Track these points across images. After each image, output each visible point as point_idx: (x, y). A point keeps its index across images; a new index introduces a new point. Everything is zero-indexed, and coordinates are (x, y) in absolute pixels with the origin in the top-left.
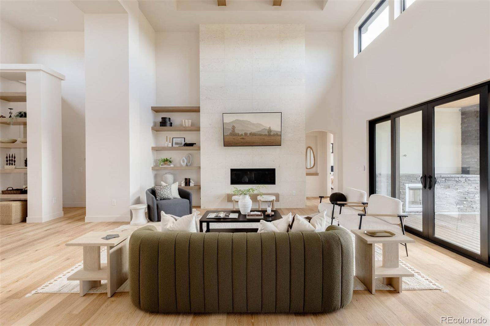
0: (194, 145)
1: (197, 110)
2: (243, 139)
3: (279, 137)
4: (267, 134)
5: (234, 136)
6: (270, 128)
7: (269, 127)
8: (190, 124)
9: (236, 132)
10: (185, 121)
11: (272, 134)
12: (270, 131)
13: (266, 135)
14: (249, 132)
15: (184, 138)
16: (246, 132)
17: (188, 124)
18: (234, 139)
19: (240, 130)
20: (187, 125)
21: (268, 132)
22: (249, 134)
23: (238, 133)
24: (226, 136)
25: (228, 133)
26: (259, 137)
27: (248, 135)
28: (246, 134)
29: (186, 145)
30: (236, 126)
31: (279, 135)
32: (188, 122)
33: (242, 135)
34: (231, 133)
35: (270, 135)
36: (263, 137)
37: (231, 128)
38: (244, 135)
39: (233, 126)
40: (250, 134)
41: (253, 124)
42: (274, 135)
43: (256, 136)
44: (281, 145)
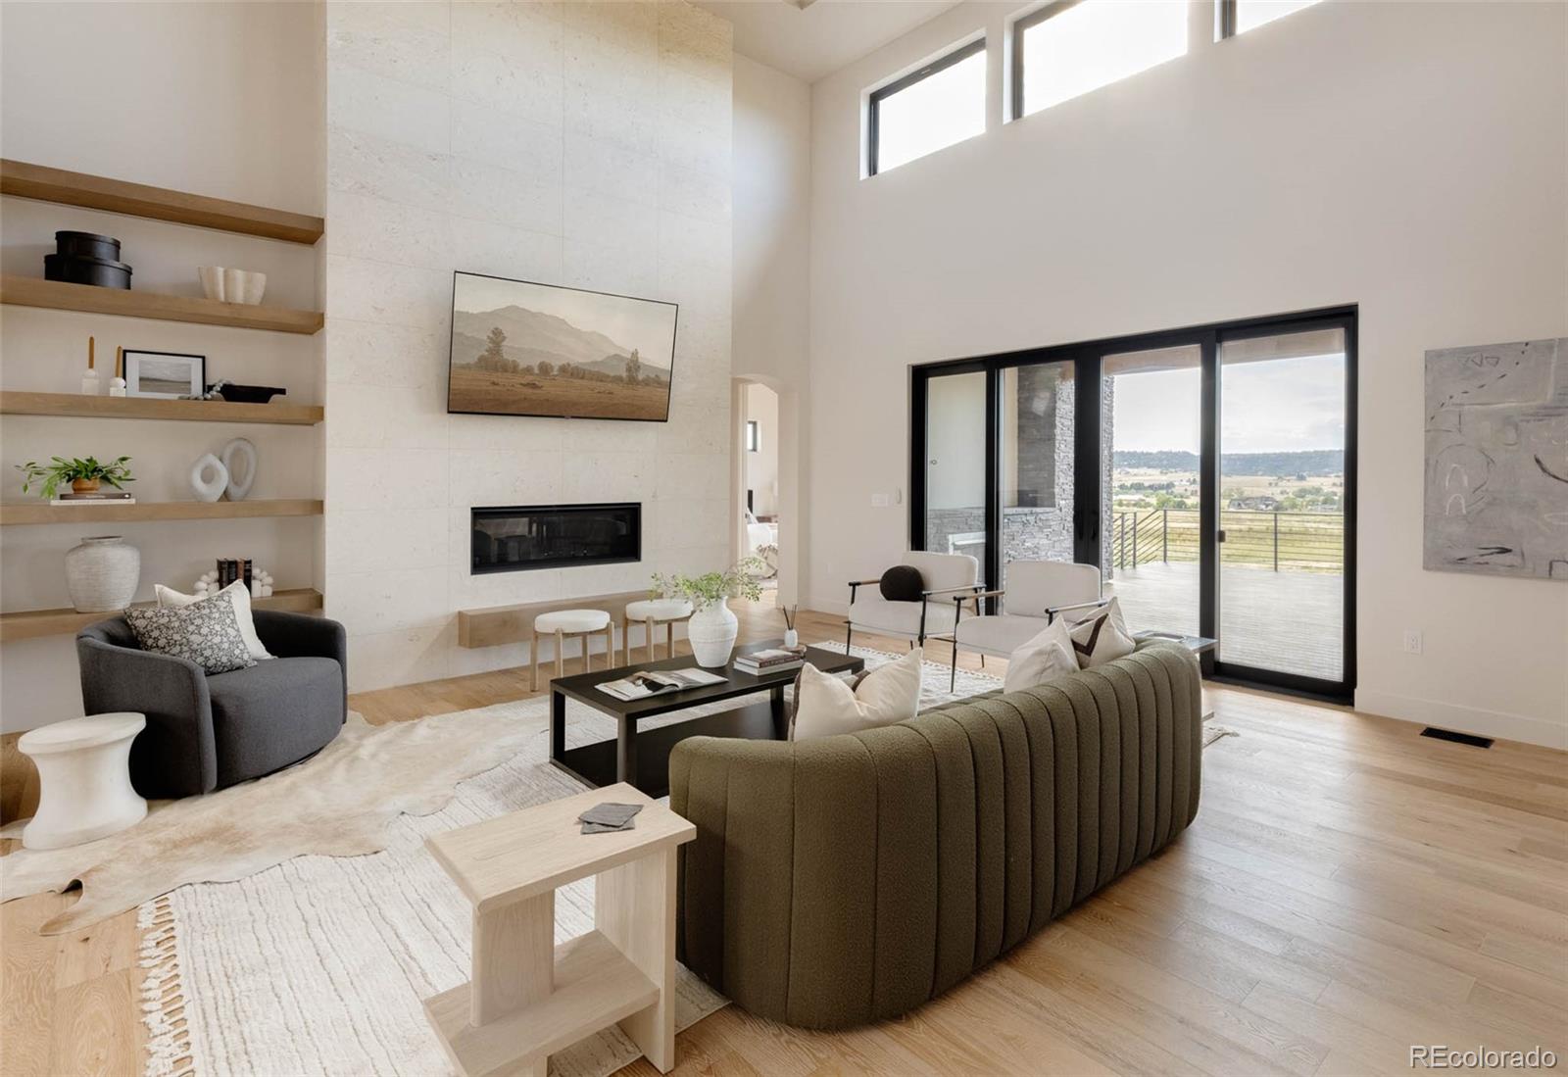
0: (275, 397)
1: (306, 233)
2: (534, 386)
3: (662, 392)
4: (624, 375)
5: (496, 370)
6: (635, 354)
7: (632, 350)
8: (258, 293)
9: (508, 355)
10: (226, 273)
11: (641, 376)
12: (634, 365)
13: (618, 379)
14: (556, 363)
15: (203, 358)
16: (547, 361)
17: (247, 291)
18: (494, 383)
19: (524, 350)
20: (239, 297)
21: (629, 370)
22: (556, 368)
23: (514, 361)
24: (463, 367)
25: (472, 357)
26: (594, 384)
27: (555, 372)
28: (545, 369)
29: (232, 393)
30: (506, 330)
31: (664, 383)
32: (249, 281)
33: (529, 370)
34: (481, 359)
35: (632, 381)
36: (610, 385)
37: (484, 335)
38: (536, 371)
39: (497, 333)
40: (563, 369)
41: (576, 334)
42: (647, 382)
43: (582, 378)
44: (666, 421)
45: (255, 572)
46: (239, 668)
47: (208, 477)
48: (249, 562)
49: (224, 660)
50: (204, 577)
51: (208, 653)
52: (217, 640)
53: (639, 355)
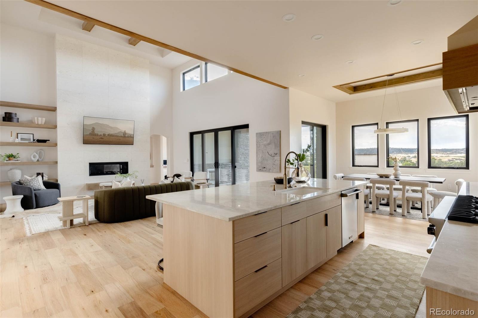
0: (47, 141)
1: (53, 110)
2: (102, 138)
3: (131, 139)
4: (123, 135)
5: (94, 135)
6: (125, 131)
7: (124, 130)
8: (44, 122)
9: (96, 132)
10: (37, 119)
11: (127, 136)
12: (125, 133)
13: (122, 136)
14: (107, 134)
15: (33, 134)
16: (105, 133)
17: (41, 122)
18: (93, 138)
19: (99, 131)
20: (40, 123)
21: (124, 134)
23: (97, 134)
24: (86, 135)
25: (88, 133)
26: (116, 138)
27: (107, 135)
28: (104, 135)
29: (39, 141)
30: (95, 127)
31: (132, 137)
32: (42, 119)
33: (101, 135)
34: (90, 133)
35: (125, 137)
36: (119, 138)
37: (90, 129)
38: (103, 135)
39: (93, 128)
40: (108, 135)
41: (111, 128)
42: (128, 137)
43: (113, 136)
44: (133, 145)
45: (44, 175)
46: (40, 190)
47: (34, 157)
48: (43, 173)
49: (37, 188)
50: (34, 176)
51: (34, 187)
52: (36, 185)
53: (126, 131)
